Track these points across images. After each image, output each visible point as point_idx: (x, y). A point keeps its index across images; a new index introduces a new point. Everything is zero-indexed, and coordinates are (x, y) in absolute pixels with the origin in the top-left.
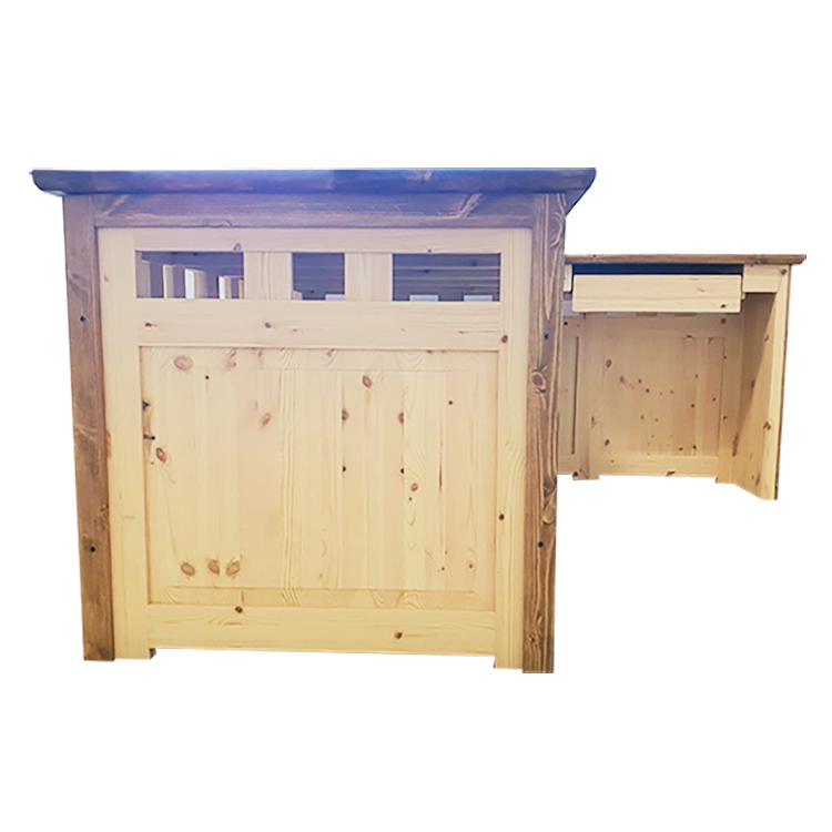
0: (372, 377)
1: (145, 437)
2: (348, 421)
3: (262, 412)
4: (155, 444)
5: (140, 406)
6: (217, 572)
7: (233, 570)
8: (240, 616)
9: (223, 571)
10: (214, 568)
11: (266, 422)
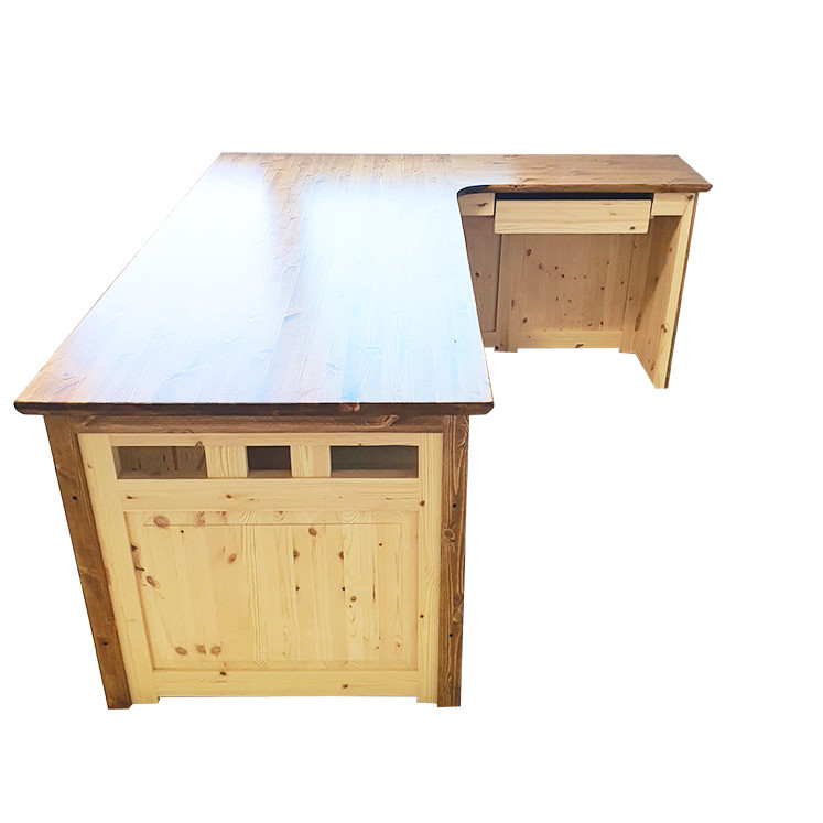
0: (317, 528)
1: (136, 568)
2: (298, 559)
3: (228, 554)
4: (145, 574)
5: (129, 549)
6: (205, 652)
7: (216, 651)
8: (224, 678)
9: (208, 652)
10: (201, 649)
11: (232, 559)
